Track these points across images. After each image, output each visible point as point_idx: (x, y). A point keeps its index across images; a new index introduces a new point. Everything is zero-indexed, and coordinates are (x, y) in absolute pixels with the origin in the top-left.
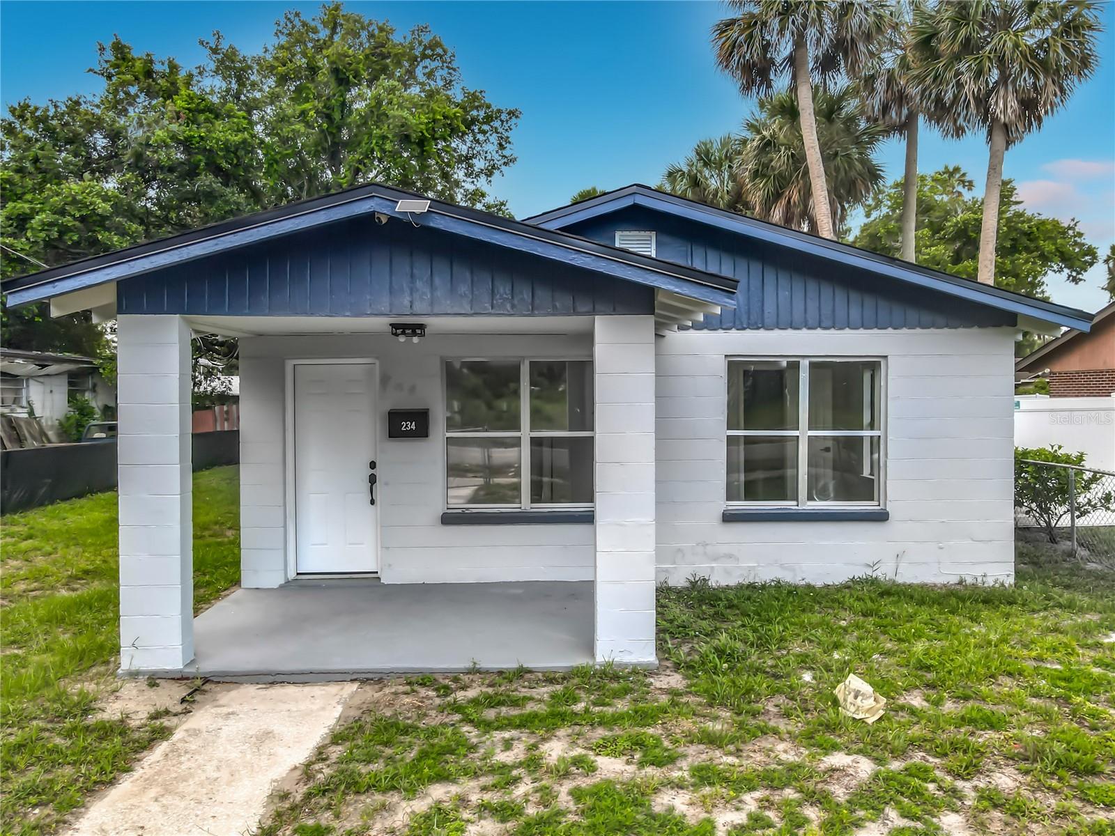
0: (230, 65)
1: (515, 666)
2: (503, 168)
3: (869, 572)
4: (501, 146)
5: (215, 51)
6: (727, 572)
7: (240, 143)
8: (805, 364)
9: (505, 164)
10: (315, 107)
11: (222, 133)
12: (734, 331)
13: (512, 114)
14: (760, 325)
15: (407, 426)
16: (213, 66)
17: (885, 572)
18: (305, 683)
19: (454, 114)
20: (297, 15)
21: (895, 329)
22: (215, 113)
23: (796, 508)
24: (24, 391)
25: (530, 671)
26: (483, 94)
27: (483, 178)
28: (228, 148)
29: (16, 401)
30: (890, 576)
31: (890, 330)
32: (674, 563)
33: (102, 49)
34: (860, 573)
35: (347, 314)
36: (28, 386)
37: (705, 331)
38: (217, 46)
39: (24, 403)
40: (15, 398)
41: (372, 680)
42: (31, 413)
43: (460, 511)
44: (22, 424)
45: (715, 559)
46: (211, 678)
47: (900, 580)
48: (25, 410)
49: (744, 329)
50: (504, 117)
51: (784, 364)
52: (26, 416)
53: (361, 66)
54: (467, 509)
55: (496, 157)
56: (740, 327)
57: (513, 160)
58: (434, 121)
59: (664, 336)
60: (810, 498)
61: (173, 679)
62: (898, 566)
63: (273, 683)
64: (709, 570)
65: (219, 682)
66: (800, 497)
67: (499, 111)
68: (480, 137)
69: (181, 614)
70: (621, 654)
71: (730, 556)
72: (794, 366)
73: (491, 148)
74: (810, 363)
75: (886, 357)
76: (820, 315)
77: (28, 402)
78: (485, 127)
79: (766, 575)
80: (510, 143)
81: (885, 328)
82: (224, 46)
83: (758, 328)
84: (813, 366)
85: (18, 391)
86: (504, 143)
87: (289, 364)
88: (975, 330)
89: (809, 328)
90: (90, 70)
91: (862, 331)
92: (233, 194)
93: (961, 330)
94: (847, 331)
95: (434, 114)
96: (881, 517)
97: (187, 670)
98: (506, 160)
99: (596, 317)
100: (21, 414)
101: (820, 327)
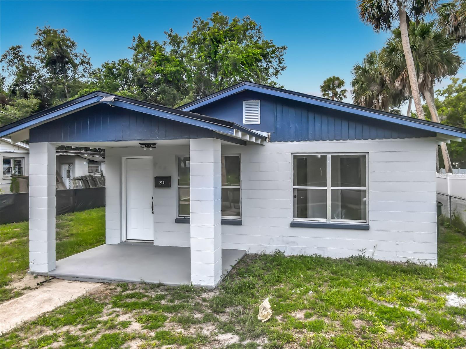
0: (175, 40)
1: (158, 282)
2: (281, 71)
3: (361, 254)
4: (280, 63)
5: (170, 36)
6: (293, 249)
7: (176, 71)
8: (329, 156)
9: (282, 70)
10: (204, 54)
11: (170, 68)
12: (295, 142)
13: (283, 48)
14: (307, 139)
15: (161, 183)
16: (169, 41)
17: (368, 255)
18: (85, 282)
19: (257, 52)
20: (199, 18)
21: (372, 139)
22: (167, 60)
23: (326, 222)
24: (100, 167)
25: (164, 285)
26: (272, 41)
27: (274, 76)
28: (171, 73)
29: (97, 171)
30: (371, 256)
31: (370, 140)
32: (269, 244)
33: (134, 39)
34: (356, 254)
35: (101, 141)
36: (101, 165)
37: (283, 142)
38: (171, 34)
39: (100, 171)
40: (97, 169)
41: (108, 283)
42: (102, 175)
43: (183, 217)
44: (97, 179)
45: (288, 243)
46: (56, 277)
47: (376, 258)
48: (100, 174)
49: (300, 141)
50: (280, 50)
51: (319, 156)
52: (100, 176)
53: (222, 36)
54: (186, 217)
55: (278, 67)
56: (298, 140)
57: (285, 68)
58: (248, 56)
59: (264, 145)
60: (332, 217)
61: (44, 276)
62: (374, 252)
63: (75, 281)
64: (285, 248)
65: (58, 279)
66: (327, 217)
67: (278, 48)
68: (271, 59)
69: (48, 252)
70: (200, 281)
71: (294, 242)
72: (324, 158)
73: (275, 63)
74: (332, 156)
75: (368, 153)
76: (335, 134)
77: (101, 171)
78: (273, 55)
79: (310, 252)
80: (284, 61)
81: (367, 139)
82: (173, 34)
83: (306, 141)
84: (332, 157)
85: (97, 167)
86: (281, 61)
87: (124, 159)
88: (414, 139)
89: (330, 140)
90: (129, 48)
91: (355, 141)
92: (172, 90)
93: (406, 139)
94: (348, 141)
95: (249, 53)
96: (366, 228)
97: (49, 273)
98: (282, 68)
99: (190, 139)
100: (98, 175)
101: (335, 139)
